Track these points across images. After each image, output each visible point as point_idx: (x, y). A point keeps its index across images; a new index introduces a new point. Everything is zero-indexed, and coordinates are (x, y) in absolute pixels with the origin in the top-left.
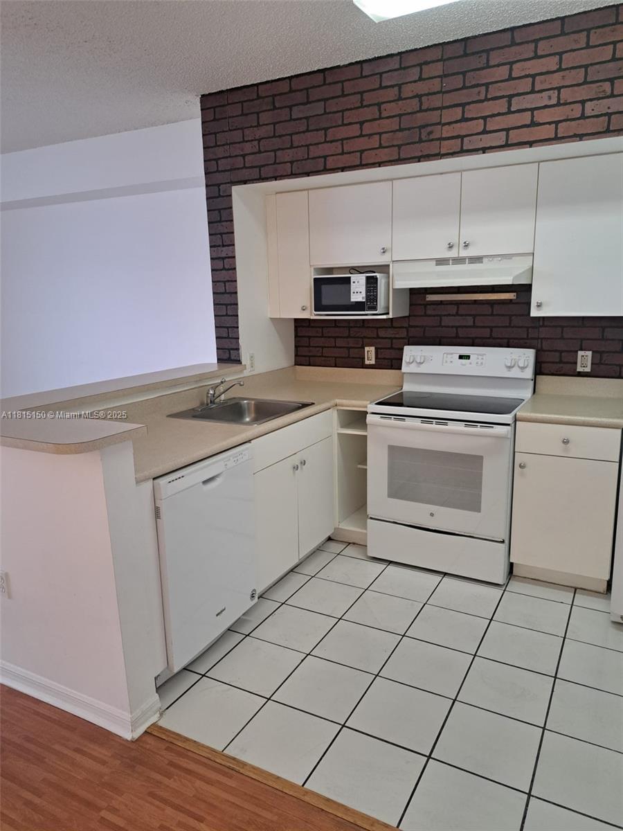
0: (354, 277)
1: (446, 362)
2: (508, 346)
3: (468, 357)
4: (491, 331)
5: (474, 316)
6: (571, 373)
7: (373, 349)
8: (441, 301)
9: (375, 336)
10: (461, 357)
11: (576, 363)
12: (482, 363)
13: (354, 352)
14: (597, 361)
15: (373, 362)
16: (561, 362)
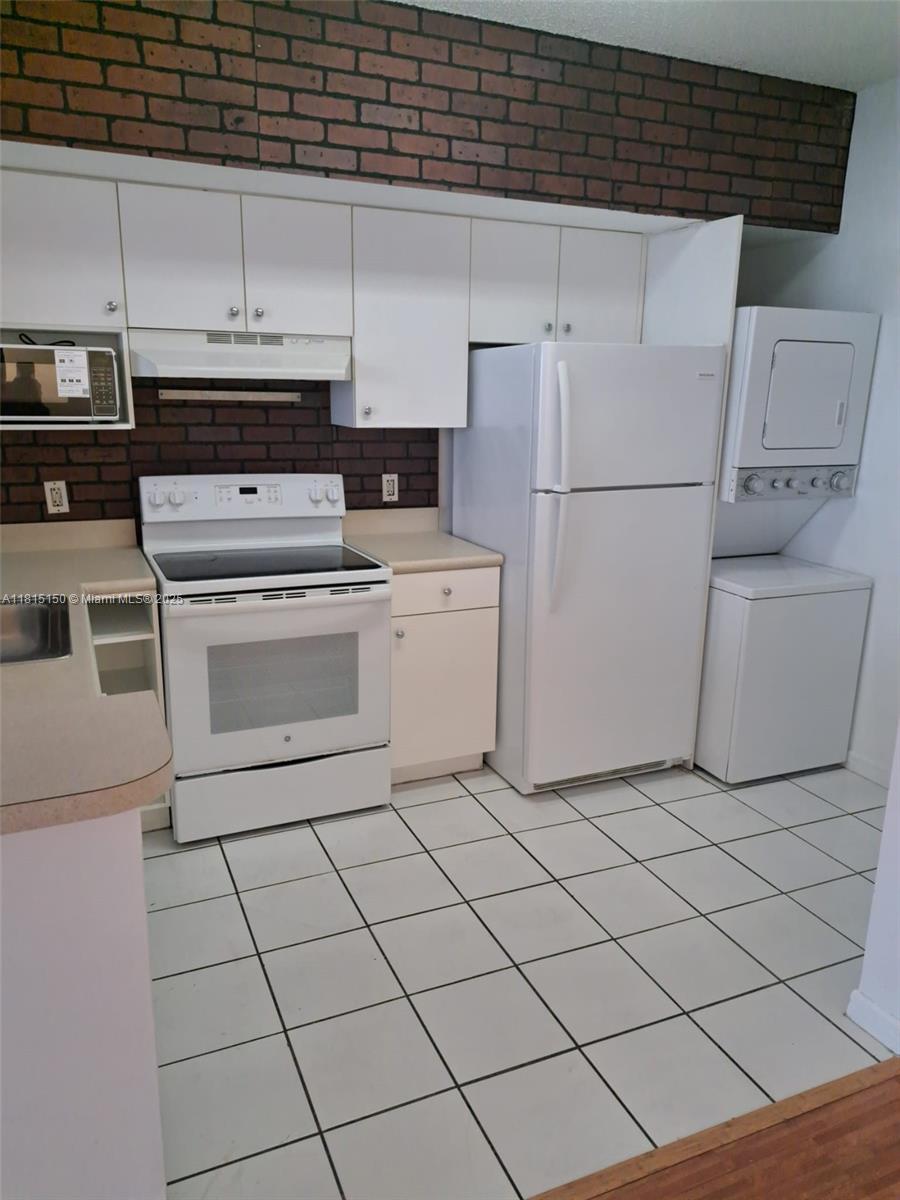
0: (60, 352)
1: (221, 500)
2: (294, 471)
3: (253, 491)
4: (268, 449)
5: (241, 426)
6: (376, 505)
7: (61, 485)
8: (185, 401)
9: (64, 461)
10: (244, 491)
11: (381, 491)
12: (277, 499)
13: (17, 494)
14: (404, 487)
15: (65, 508)
16: (363, 490)
